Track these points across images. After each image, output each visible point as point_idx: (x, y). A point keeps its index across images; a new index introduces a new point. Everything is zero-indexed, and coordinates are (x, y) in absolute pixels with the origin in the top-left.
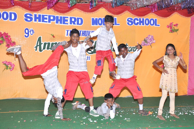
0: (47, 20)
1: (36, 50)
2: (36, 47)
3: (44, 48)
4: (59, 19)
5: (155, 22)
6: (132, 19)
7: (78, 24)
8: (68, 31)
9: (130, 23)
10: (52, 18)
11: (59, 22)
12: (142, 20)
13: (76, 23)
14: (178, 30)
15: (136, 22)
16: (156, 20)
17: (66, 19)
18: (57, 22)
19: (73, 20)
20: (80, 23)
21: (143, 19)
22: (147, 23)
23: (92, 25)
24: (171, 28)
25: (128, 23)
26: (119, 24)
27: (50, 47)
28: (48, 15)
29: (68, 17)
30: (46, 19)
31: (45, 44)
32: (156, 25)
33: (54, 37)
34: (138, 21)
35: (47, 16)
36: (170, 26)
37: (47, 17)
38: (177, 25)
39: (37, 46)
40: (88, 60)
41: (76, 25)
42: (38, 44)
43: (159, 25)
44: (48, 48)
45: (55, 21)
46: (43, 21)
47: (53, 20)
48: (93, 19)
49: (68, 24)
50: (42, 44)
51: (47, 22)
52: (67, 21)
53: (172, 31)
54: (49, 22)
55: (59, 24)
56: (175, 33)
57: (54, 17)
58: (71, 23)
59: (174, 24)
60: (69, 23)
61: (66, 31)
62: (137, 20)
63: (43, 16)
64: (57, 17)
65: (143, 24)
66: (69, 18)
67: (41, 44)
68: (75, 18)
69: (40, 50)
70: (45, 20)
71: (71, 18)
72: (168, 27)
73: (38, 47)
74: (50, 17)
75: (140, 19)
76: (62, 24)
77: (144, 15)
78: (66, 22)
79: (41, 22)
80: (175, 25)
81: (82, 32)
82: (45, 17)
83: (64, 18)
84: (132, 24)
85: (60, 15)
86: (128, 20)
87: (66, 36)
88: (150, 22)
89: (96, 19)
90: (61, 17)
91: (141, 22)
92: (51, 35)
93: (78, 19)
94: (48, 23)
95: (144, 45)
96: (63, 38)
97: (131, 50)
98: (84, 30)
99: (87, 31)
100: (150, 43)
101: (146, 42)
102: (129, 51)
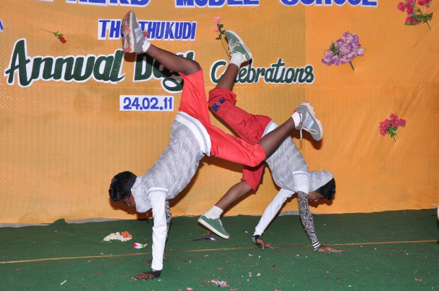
1: (10, 80)
2: (11, 72)
3: (35, 75)
8: (104, 23)
14: (430, 16)
23: (178, 4)
24: (411, 10)
26: (257, 2)
27: (53, 72)
31: (37, 62)
32: (365, 2)
33: (63, 40)
36: (407, 6)
38: (426, 1)
39: (13, 67)
40: (168, 109)
41: (130, 5)
42: (17, 63)
43: (375, 4)
44: (47, 75)
49: (104, 1)
50: (29, 61)
53: (412, 20)
55: (78, 2)
56: (422, 25)
60: (108, 1)
61: (100, 25)
65: (328, 2)
67: (23, 62)
69: (24, 81)
72: (401, 7)
73: (17, 71)
76: (87, 3)
80: (422, 3)
81: (147, 26)
84: (295, 1)
87: (100, 38)
92: (55, 34)
95: (332, 62)
96: (90, 43)
97: (293, 78)
98: (153, 21)
99: (163, 23)
100: (350, 56)
101: (338, 54)
102: (288, 81)
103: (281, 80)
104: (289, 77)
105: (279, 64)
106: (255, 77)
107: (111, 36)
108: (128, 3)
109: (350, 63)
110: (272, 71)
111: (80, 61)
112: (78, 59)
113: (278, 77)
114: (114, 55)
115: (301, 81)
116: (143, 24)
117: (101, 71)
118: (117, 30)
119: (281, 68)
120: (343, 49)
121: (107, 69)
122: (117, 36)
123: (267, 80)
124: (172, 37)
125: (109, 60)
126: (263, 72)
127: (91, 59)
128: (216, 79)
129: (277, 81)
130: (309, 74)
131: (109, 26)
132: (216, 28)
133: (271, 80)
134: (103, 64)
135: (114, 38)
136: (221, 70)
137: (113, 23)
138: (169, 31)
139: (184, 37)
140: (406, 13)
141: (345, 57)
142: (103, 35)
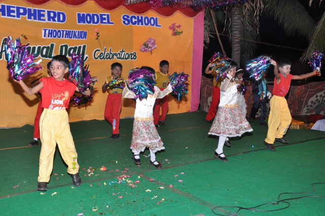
0: (15, 14)
1: (1, 58)
2: (1, 53)
4: (32, 12)
5: (156, 22)
6: (128, 17)
7: (59, 20)
8: (45, 30)
9: (126, 22)
10: (21, 11)
11: (32, 17)
12: (140, 18)
13: (56, 19)
15: (134, 20)
16: (156, 19)
17: (42, 13)
18: (30, 17)
19: (52, 15)
20: (61, 19)
21: (142, 17)
22: (146, 22)
23: (78, 23)
24: (174, 30)
25: (124, 22)
26: (113, 23)
28: (16, 6)
29: (44, 11)
30: (13, 11)
32: (157, 25)
33: (26, 38)
34: (136, 20)
35: (14, 7)
36: (173, 27)
37: (15, 9)
38: (179, 26)
39: (2, 51)
41: (57, 22)
42: (4, 49)
43: (160, 26)
45: (27, 16)
46: (9, 15)
47: (24, 14)
48: (79, 15)
49: (45, 20)
51: (14, 16)
52: (43, 15)
53: (175, 34)
54: (18, 16)
55: (32, 20)
56: (178, 36)
57: (24, 9)
58: (49, 20)
59: (177, 25)
60: (47, 20)
61: (43, 31)
62: (135, 18)
63: (9, 7)
64: (30, 10)
65: (142, 24)
66: (46, 12)
68: (54, 13)
70: (12, 14)
71: (49, 13)
72: (170, 28)
73: (4, 53)
74: (18, 9)
75: (138, 17)
76: (37, 21)
77: (143, 12)
78: (42, 18)
79: (6, 17)
80: (177, 27)
81: (65, 32)
82: (12, 9)
83: (39, 11)
84: (128, 23)
85: (33, 8)
86: (124, 18)
87: (43, 37)
88: (149, 21)
89: (83, 15)
90: (35, 11)
91: (140, 21)
92: (22, 35)
93: (59, 14)
94: (16, 18)
95: (144, 51)
96: (39, 40)
97: (128, 58)
98: (67, 30)
99: (72, 31)
100: (153, 48)
101: (147, 47)
102: (126, 59)
103: (123, 58)
104: (127, 57)
105: (123, 51)
106: (113, 57)
107: (49, 36)
108: (55, 21)
109: (151, 51)
110: (120, 54)
111: (34, 48)
112: (33, 48)
113: (122, 57)
114: (50, 46)
115: (131, 59)
116: (63, 31)
117: (44, 53)
118: (51, 34)
119: (123, 53)
120: (150, 45)
121: (47, 52)
122: (51, 37)
123: (118, 58)
124: (76, 38)
125: (48, 48)
126: (116, 55)
127: (39, 48)
128: (96, 57)
129: (122, 59)
130: (135, 56)
131: (47, 32)
132: (96, 34)
133: (119, 58)
134: (45, 50)
135: (50, 38)
136: (98, 53)
137: (49, 30)
138: (75, 35)
139: (82, 38)
140: (172, 31)
141: (150, 49)
142: (45, 36)
